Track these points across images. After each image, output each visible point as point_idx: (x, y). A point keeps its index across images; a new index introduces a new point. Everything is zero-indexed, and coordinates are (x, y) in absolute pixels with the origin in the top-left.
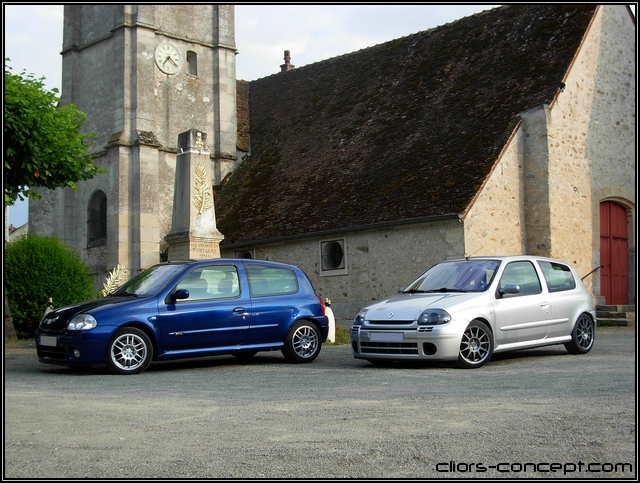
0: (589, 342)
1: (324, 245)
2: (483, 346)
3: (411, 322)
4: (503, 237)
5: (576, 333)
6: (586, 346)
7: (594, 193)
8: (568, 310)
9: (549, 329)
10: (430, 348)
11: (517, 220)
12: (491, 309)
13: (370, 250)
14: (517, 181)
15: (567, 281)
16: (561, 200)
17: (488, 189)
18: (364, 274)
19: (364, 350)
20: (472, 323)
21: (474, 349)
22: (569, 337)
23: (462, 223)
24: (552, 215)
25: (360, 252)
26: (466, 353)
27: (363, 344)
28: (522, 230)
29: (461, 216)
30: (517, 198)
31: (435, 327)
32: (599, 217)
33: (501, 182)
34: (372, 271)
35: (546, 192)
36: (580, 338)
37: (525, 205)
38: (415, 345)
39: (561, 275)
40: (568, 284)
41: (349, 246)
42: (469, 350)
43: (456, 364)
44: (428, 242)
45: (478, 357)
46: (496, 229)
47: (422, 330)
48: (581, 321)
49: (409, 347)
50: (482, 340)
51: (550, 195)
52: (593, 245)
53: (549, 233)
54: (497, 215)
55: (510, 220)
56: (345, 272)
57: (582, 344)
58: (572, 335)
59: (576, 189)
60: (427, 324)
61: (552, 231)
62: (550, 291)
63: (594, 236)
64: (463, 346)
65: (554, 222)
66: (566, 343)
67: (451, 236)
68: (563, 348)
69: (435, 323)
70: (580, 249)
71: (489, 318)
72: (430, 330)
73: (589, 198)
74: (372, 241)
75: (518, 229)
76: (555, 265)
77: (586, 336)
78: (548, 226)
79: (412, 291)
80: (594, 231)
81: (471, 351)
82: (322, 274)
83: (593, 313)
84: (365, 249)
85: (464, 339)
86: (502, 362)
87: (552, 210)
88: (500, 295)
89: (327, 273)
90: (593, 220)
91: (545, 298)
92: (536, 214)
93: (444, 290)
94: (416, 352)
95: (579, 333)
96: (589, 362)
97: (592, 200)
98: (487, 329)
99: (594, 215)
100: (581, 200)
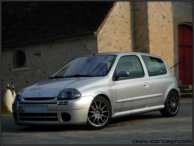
0: (176, 108)
1: (14, 52)
2: (104, 114)
3: (53, 98)
4: (121, 46)
5: (167, 103)
6: (174, 111)
7: (175, 19)
8: (162, 88)
9: (150, 101)
10: (67, 116)
11: (129, 36)
12: (110, 88)
13: (41, 55)
14: (129, 12)
15: (161, 69)
16: (156, 24)
17: (112, 17)
18: (39, 70)
19: (21, 119)
20: (96, 98)
21: (97, 116)
22: (163, 106)
23: (96, 37)
24: (150, 32)
25: (36, 56)
26: (92, 119)
27: (20, 114)
28: (132, 42)
29: (95, 33)
30: (129, 22)
31: (70, 102)
32: (177, 34)
33: (119, 13)
34: (43, 68)
35: (146, 19)
36: (170, 106)
37: (134, 27)
38: (56, 114)
39: (157, 65)
40: (162, 71)
41: (29, 53)
42: (94, 117)
43: (86, 127)
44: (76, 50)
45: (101, 121)
46: (117, 41)
47: (61, 104)
48: (171, 95)
49: (52, 116)
50: (104, 110)
51: (149, 20)
52: (174, 50)
53: (149, 43)
54: (118, 32)
55: (125, 36)
56: (27, 68)
57: (171, 110)
58: (165, 105)
59: (164, 17)
60: (64, 99)
61: (150, 42)
62: (150, 75)
63: (175, 45)
64: (90, 114)
65: (151, 37)
66: (160, 110)
67: (89, 45)
68: (159, 113)
69: (70, 98)
70: (167, 53)
71: (108, 95)
72: (66, 103)
73: (172, 23)
74: (42, 49)
75: (130, 41)
76: (152, 58)
77: (174, 105)
78: (148, 39)
79: (56, 77)
80: (174, 42)
81: (96, 117)
82: (13, 70)
83: (178, 89)
84: (39, 55)
85: (91, 109)
86: (119, 124)
87: (150, 30)
88: (116, 78)
89: (16, 70)
90: (174, 35)
91: (147, 81)
92: (141, 32)
93: (77, 76)
94: (57, 119)
95: (169, 103)
96: (177, 123)
97: (174, 24)
98: (107, 102)
99: (174, 32)
100: (167, 24)
